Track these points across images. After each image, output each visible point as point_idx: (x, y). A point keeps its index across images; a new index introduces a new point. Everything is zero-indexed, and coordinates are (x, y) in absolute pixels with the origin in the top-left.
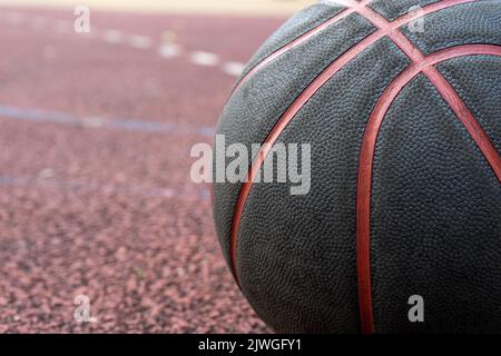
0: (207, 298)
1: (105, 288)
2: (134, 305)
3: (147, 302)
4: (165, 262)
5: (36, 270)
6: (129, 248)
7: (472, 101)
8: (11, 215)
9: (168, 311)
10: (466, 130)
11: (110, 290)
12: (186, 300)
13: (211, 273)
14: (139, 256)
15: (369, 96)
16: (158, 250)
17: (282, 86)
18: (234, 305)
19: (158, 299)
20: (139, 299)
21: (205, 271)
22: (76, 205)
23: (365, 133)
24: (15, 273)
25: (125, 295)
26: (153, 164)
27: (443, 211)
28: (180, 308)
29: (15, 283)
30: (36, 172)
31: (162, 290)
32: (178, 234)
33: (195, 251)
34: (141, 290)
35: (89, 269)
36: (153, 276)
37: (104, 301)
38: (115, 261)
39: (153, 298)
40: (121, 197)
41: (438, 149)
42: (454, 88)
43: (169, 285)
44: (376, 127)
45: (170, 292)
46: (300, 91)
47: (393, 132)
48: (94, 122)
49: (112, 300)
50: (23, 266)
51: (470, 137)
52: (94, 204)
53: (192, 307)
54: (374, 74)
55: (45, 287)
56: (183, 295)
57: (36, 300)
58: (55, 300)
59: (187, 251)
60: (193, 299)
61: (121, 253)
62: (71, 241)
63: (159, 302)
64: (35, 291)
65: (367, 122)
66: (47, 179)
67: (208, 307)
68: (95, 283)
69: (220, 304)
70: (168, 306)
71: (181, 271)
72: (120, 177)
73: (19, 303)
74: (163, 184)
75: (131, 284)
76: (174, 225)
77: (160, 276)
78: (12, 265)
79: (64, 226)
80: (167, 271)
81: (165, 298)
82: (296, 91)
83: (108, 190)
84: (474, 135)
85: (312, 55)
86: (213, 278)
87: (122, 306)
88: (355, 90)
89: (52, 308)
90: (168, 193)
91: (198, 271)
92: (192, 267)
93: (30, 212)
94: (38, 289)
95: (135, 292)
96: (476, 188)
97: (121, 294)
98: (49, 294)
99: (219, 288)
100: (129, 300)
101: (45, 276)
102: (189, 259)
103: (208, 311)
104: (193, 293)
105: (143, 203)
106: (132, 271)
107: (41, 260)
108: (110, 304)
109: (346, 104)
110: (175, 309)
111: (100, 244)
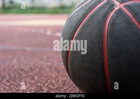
0: (61, 87)
1: (31, 85)
2: (40, 89)
3: (43, 88)
4: (49, 79)
5: (11, 82)
6: (38, 76)
7: (135, 15)
8: (5, 70)
9: (50, 90)
10: (134, 23)
11: (33, 86)
12: (55, 87)
13: (62, 81)
14: (41, 78)
15: (105, 15)
16: (47, 76)
17: (80, 15)
18: (69, 88)
19: (47, 87)
20: (41, 88)
21: (60, 81)
22: (23, 67)
23: (105, 25)
24: (5, 83)
25: (37, 87)
26: (45, 57)
27: (128, 45)
28: (53, 89)
29: (5, 85)
30: (11, 60)
31: (48, 85)
32: (52, 73)
33: (57, 76)
34: (42, 85)
35: (27, 81)
36: (45, 82)
37: (31, 88)
38: (34, 79)
39: (45, 87)
40: (36, 65)
41: (126, 28)
42: (130, 11)
43: (50, 84)
44: (108, 23)
45: (50, 86)
46: (85, 16)
47: (113, 24)
48: (28, 49)
49: (34, 88)
50: (8, 81)
51: (135, 24)
52: (28, 67)
53: (57, 89)
54: (106, 9)
55: (14, 86)
56: (54, 86)
57: (12, 89)
58: (17, 89)
59: (55, 76)
60: (57, 87)
61: (36, 77)
62: (22, 75)
63: (47, 88)
64: (11, 87)
65: (105, 22)
66: (15, 62)
67: (61, 89)
68: (29, 84)
69: (65, 88)
70: (50, 89)
71: (53, 81)
72: (36, 60)
73: (6, 89)
74: (48, 62)
75: (39, 84)
76: (51, 71)
77: (47, 82)
78: (4, 81)
79: (20, 72)
80: (49, 81)
81: (49, 87)
82: (84, 16)
83: (32, 63)
84: (136, 24)
85: (89, 6)
86: (63, 82)
87: (36, 89)
88: (101, 13)
89: (16, 90)
90: (49, 64)
91: (58, 81)
92: (56, 80)
93: (10, 69)
94: (12, 86)
95: (40, 86)
96: (138, 39)
97: (36, 86)
98: (15, 87)
99: (65, 84)
100: (38, 88)
101: (14, 83)
102: (55, 78)
103: (61, 90)
104: (57, 86)
105: (42, 66)
106: (39, 81)
107: (13, 79)
108: (33, 89)
109: (99, 18)
110: (52, 90)
111: (30, 76)
